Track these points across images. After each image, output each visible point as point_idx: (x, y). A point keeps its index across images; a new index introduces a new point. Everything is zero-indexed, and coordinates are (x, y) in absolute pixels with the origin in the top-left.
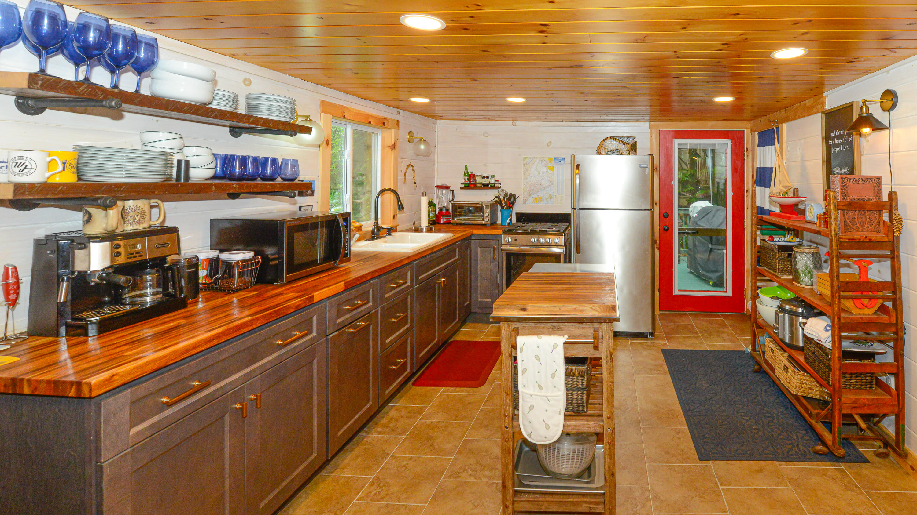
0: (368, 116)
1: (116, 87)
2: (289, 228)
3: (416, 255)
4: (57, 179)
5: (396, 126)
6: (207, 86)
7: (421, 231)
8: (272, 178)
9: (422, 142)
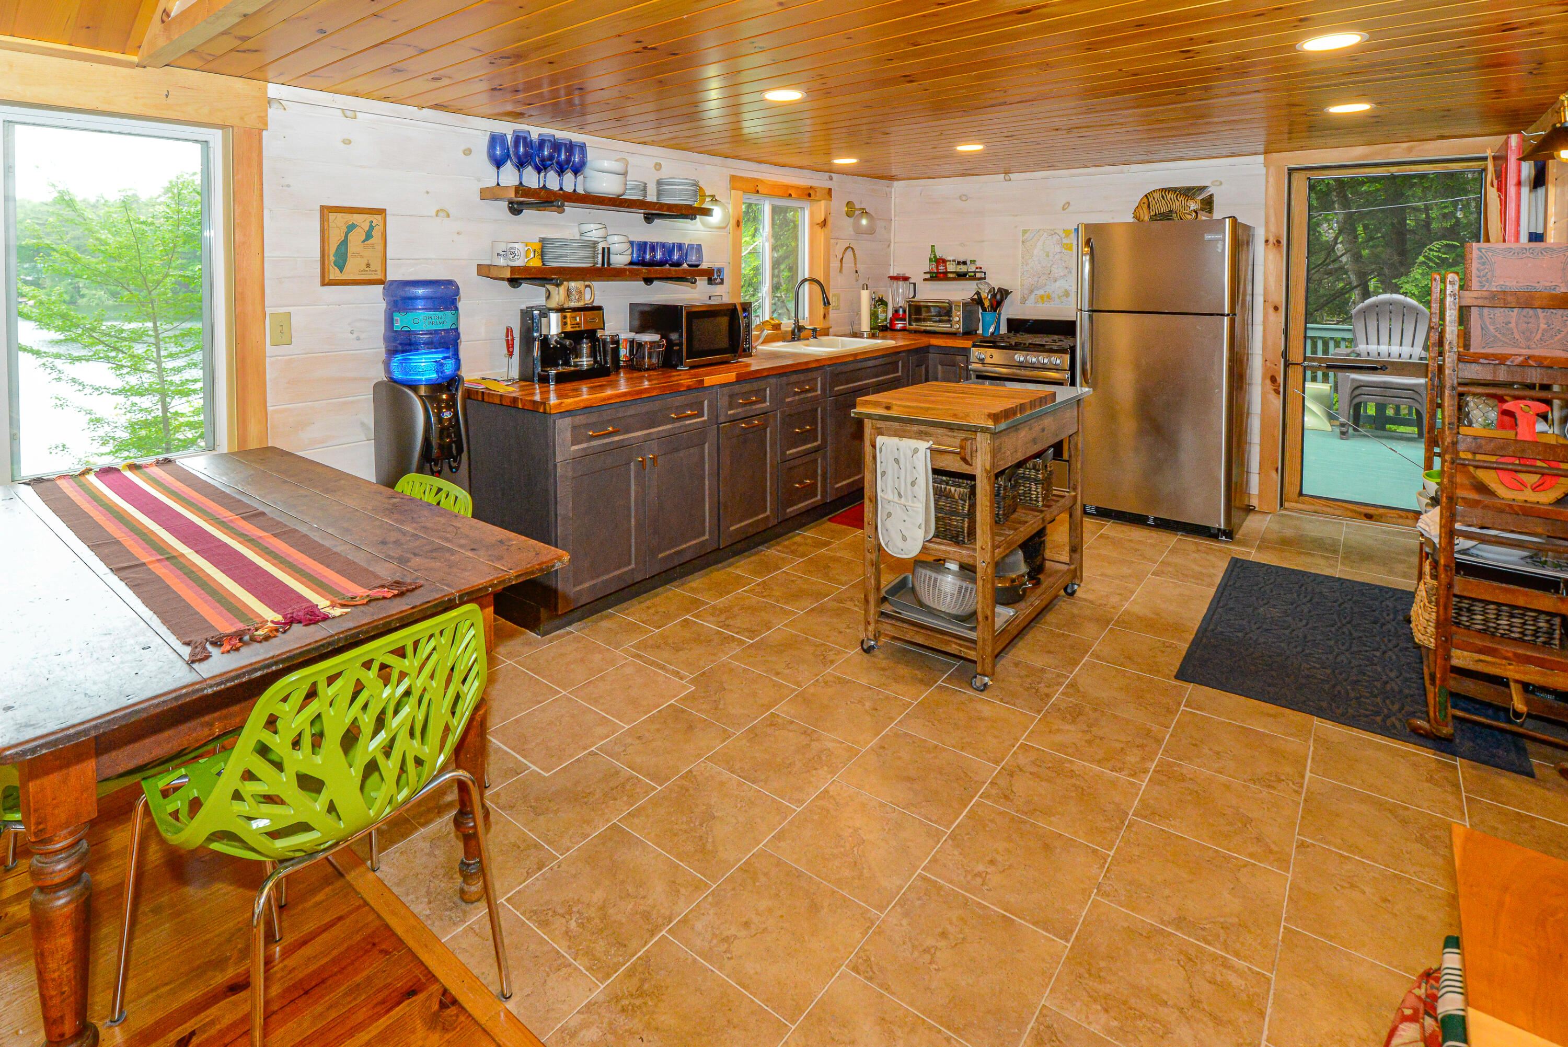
0: (787, 187)
1: (561, 189)
2: (688, 314)
3: (830, 359)
4: (531, 264)
5: (827, 197)
6: (620, 178)
7: (862, 337)
8: (678, 264)
9: (865, 215)
